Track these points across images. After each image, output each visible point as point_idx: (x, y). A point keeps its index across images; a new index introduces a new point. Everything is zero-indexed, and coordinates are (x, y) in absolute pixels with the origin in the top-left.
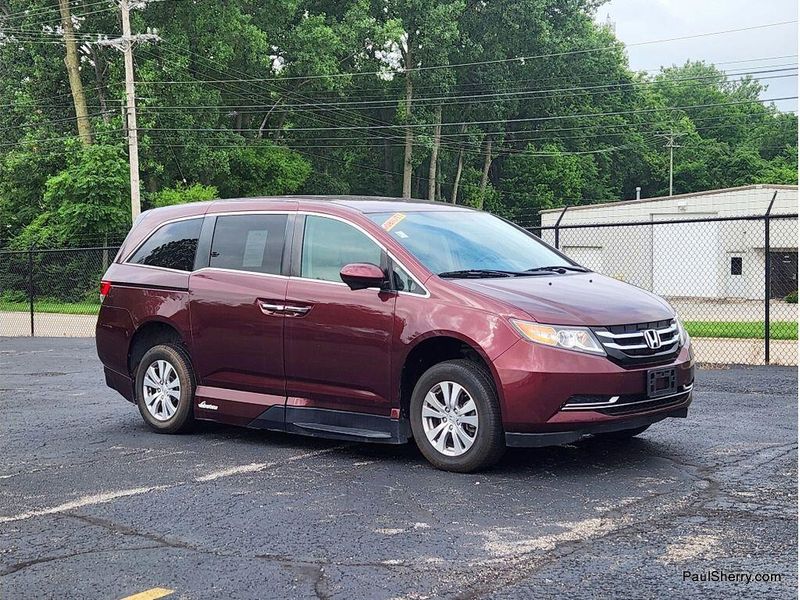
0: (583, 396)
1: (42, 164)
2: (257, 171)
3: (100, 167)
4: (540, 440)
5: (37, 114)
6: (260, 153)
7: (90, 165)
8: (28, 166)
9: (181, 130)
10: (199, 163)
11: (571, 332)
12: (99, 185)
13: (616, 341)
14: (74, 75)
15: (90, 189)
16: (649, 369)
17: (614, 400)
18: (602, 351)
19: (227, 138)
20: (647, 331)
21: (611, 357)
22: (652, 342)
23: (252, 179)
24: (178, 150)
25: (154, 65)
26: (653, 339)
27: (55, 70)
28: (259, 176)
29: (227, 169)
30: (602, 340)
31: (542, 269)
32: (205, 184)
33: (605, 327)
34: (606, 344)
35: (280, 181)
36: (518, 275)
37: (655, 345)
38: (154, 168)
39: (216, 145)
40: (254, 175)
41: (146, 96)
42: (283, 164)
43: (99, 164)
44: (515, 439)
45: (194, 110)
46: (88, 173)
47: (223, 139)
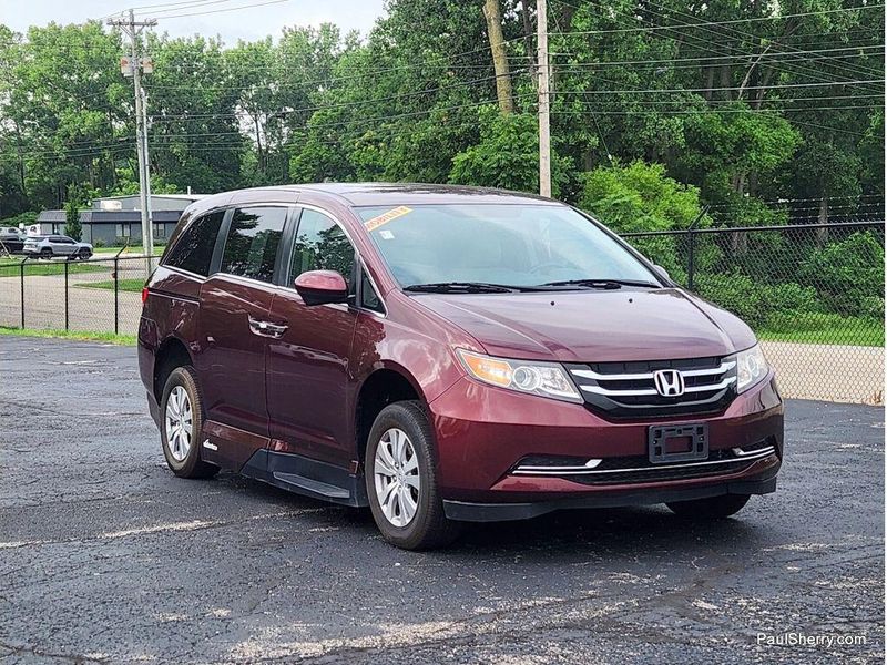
0: (542, 455)
1: (452, 137)
2: (723, 143)
3: (514, 140)
4: (486, 512)
5: (448, 77)
6: (728, 119)
7: (503, 139)
8: (435, 141)
9: (622, 93)
10: (645, 134)
11: (535, 370)
12: (512, 164)
13: (602, 384)
14: (494, 27)
15: (501, 168)
16: (652, 425)
17: (593, 463)
18: (577, 396)
19: (683, 101)
20: (661, 372)
21: (591, 405)
22: (667, 387)
23: (716, 153)
24: (618, 118)
25: (590, 9)
26: (670, 382)
27: (472, 22)
28: (725, 148)
29: (681, 140)
30: (578, 382)
31: (571, 282)
32: (648, 160)
33: (588, 364)
34: (583, 388)
35: (753, 155)
36: (524, 290)
37: (672, 391)
38: (586, 142)
39: (668, 112)
40: (719, 149)
41: (580, 50)
42: (758, 133)
43: (513, 136)
44: (456, 508)
45: (643, 66)
46: (499, 149)
47: (678, 102)
